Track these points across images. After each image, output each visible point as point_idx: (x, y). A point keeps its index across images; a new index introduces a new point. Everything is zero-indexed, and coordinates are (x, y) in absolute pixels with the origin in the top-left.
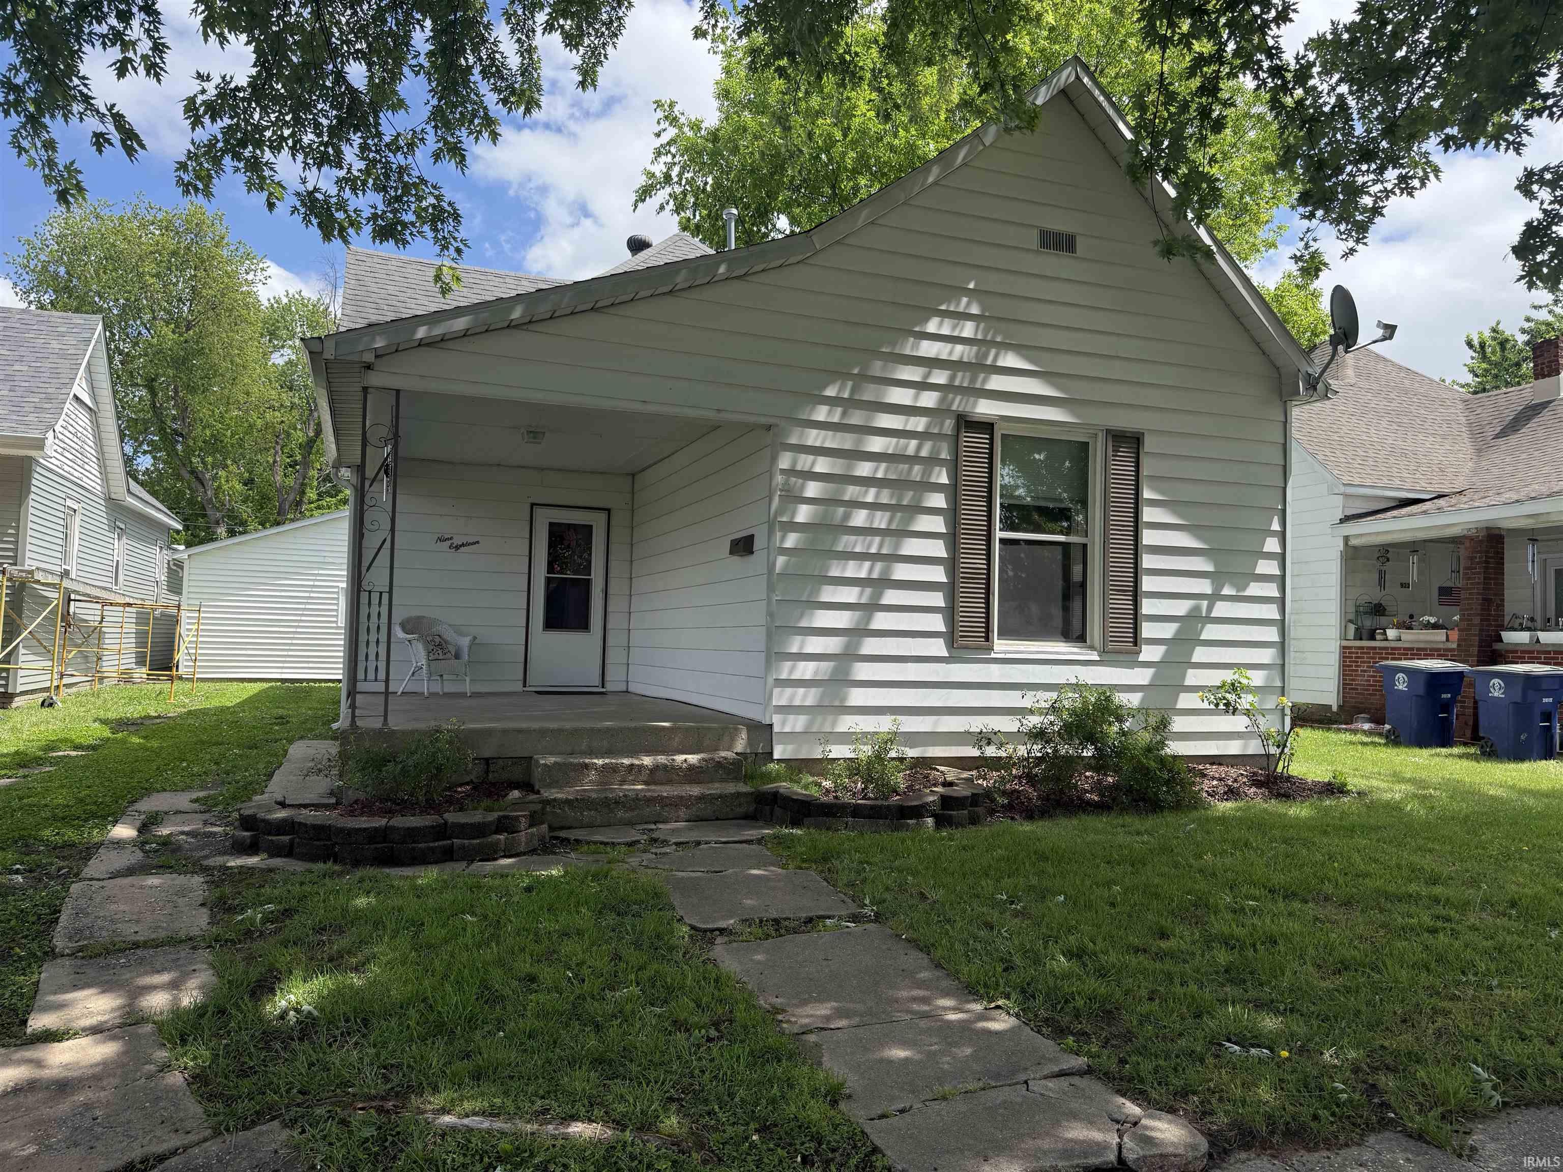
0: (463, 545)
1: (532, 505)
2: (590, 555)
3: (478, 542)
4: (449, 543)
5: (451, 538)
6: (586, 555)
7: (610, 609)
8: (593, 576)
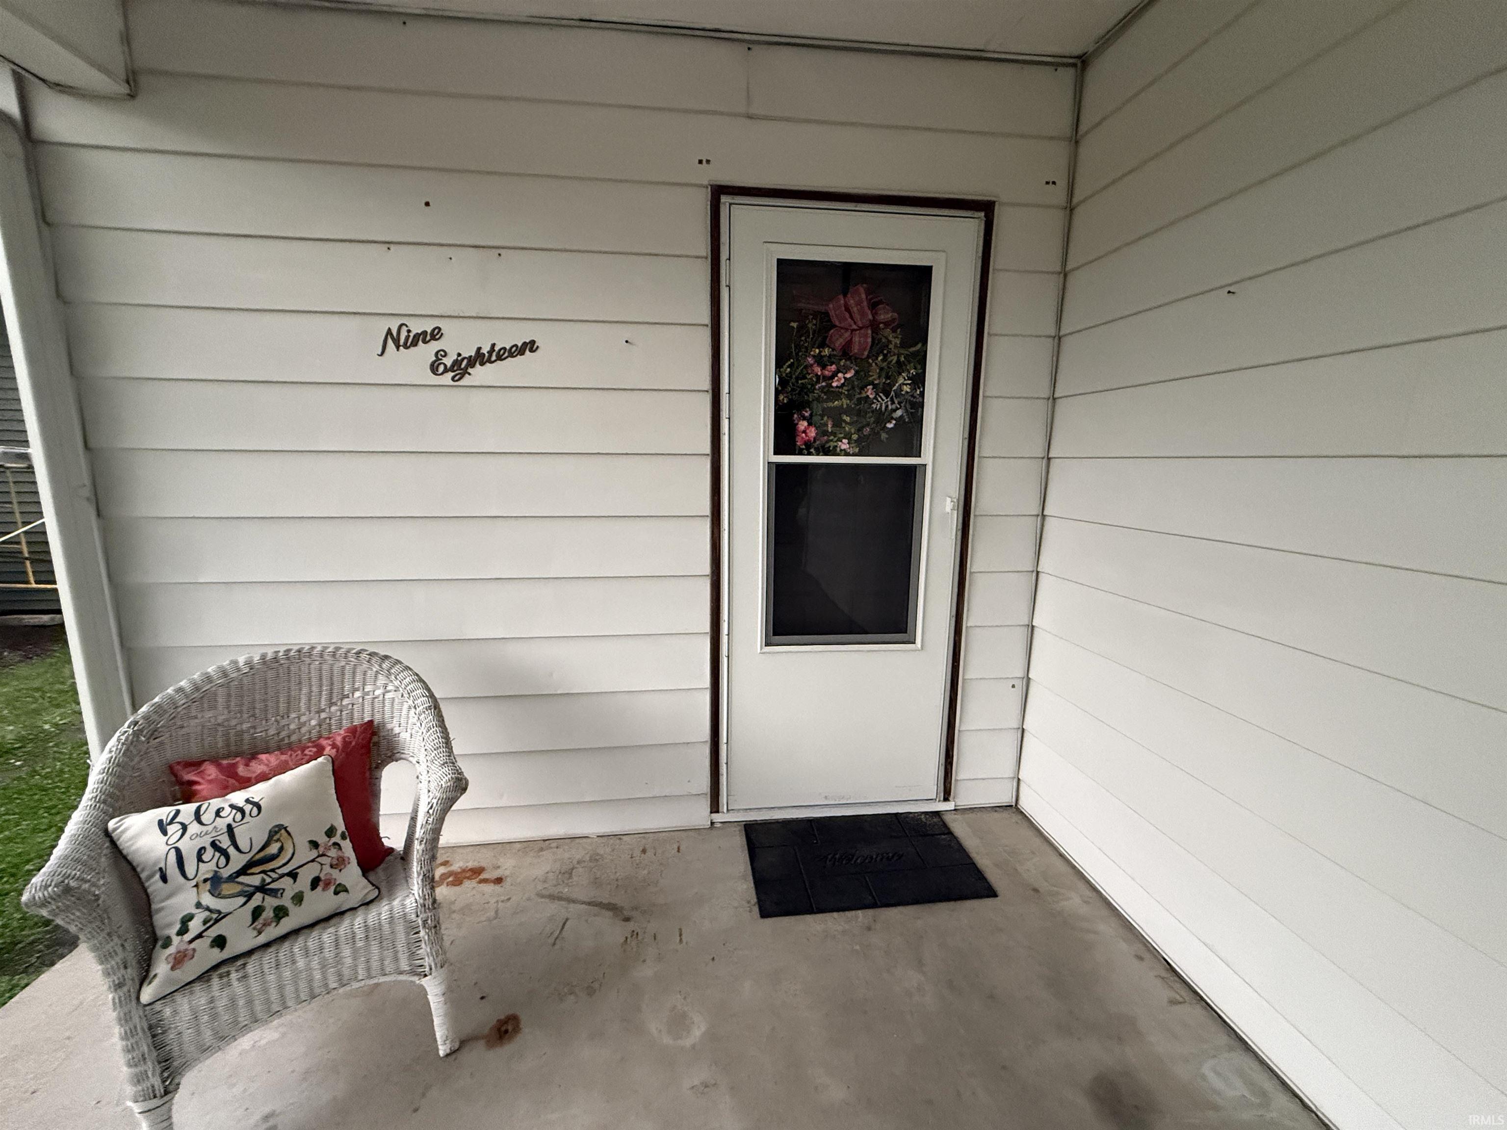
0: (479, 358)
1: (719, 191)
2: (919, 381)
3: (530, 346)
4: (426, 352)
5: (436, 334)
6: (903, 384)
7: (975, 565)
8: (927, 457)
